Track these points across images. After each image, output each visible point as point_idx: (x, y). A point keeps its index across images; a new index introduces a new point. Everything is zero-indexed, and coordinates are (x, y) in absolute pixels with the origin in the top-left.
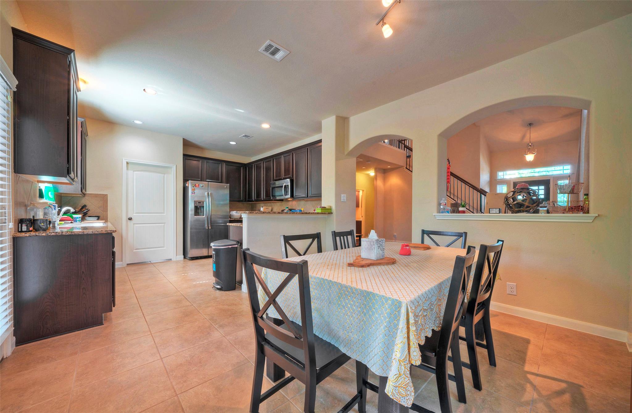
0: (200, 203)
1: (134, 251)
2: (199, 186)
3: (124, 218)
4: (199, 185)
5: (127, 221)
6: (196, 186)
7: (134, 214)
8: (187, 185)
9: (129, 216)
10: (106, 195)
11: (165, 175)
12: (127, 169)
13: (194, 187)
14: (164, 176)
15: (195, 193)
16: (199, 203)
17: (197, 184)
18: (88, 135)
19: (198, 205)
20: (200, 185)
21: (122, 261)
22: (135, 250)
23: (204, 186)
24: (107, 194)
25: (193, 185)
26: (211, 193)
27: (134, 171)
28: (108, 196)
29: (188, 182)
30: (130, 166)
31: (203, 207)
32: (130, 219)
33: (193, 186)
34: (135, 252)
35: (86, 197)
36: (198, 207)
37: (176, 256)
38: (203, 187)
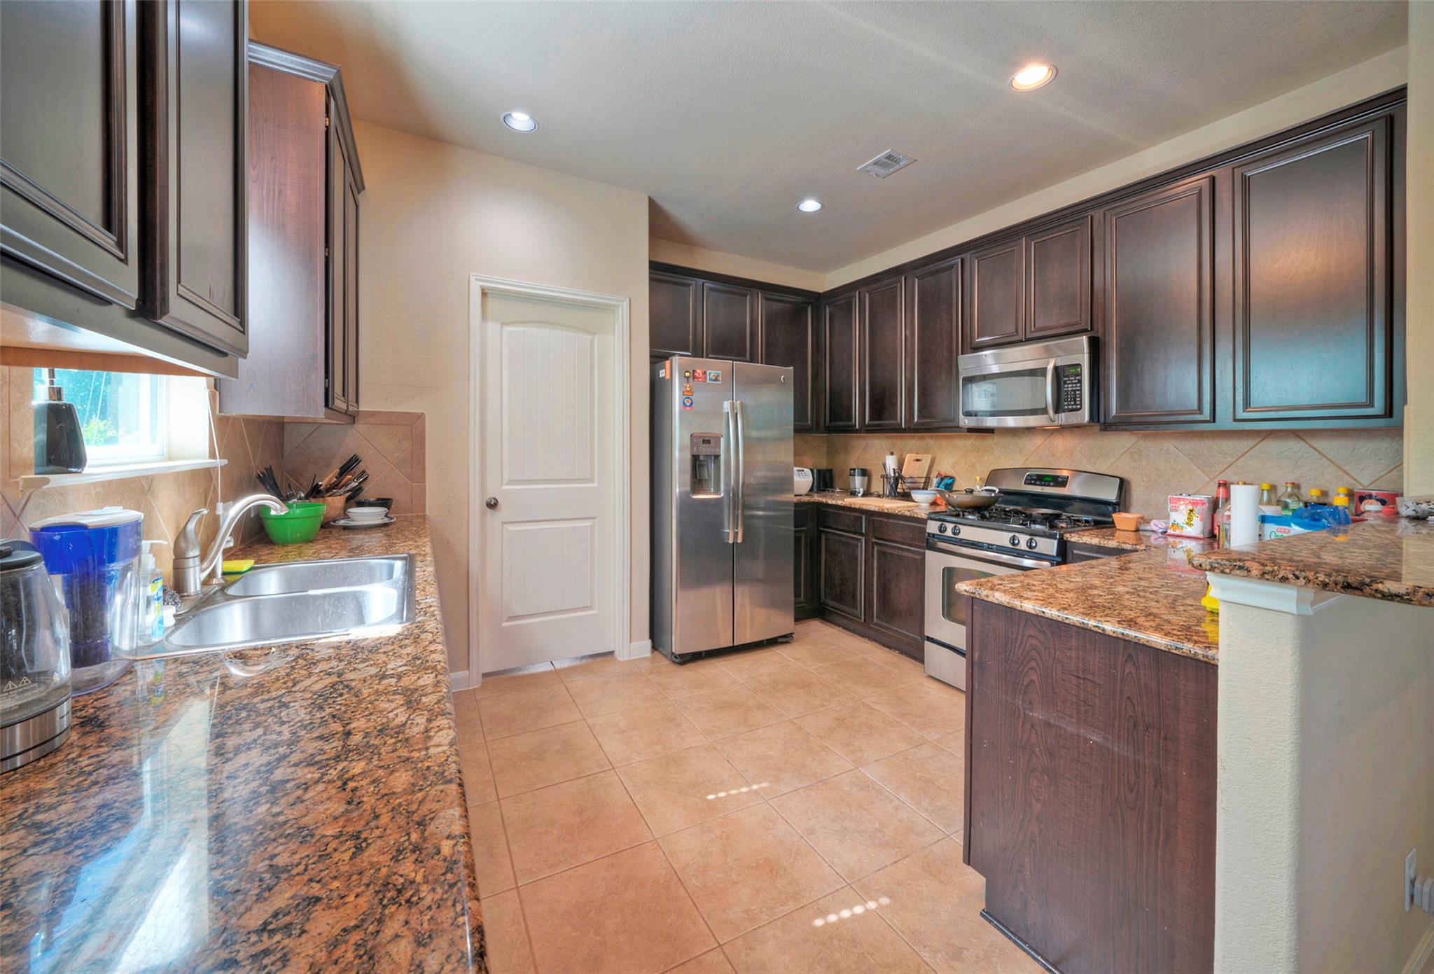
0: (709, 442)
1: (505, 624)
2: (706, 378)
3: (476, 503)
4: (705, 373)
5: (483, 514)
6: (697, 378)
7: (505, 487)
8: (662, 373)
9: (490, 495)
10: (420, 417)
11: (597, 336)
12: (484, 317)
13: (691, 379)
14: (592, 342)
15: (692, 404)
16: (704, 441)
17: (699, 371)
18: (364, 188)
19: (704, 450)
20: (708, 372)
21: (468, 668)
22: (506, 621)
23: (720, 378)
24: (423, 414)
25: (687, 374)
26: (741, 403)
27: (503, 324)
28: (427, 416)
29: (668, 363)
30: (491, 302)
31: (717, 457)
32: (492, 505)
33: (688, 378)
34: (507, 627)
35: (360, 427)
36: (702, 458)
37: (631, 642)
38: (716, 380)
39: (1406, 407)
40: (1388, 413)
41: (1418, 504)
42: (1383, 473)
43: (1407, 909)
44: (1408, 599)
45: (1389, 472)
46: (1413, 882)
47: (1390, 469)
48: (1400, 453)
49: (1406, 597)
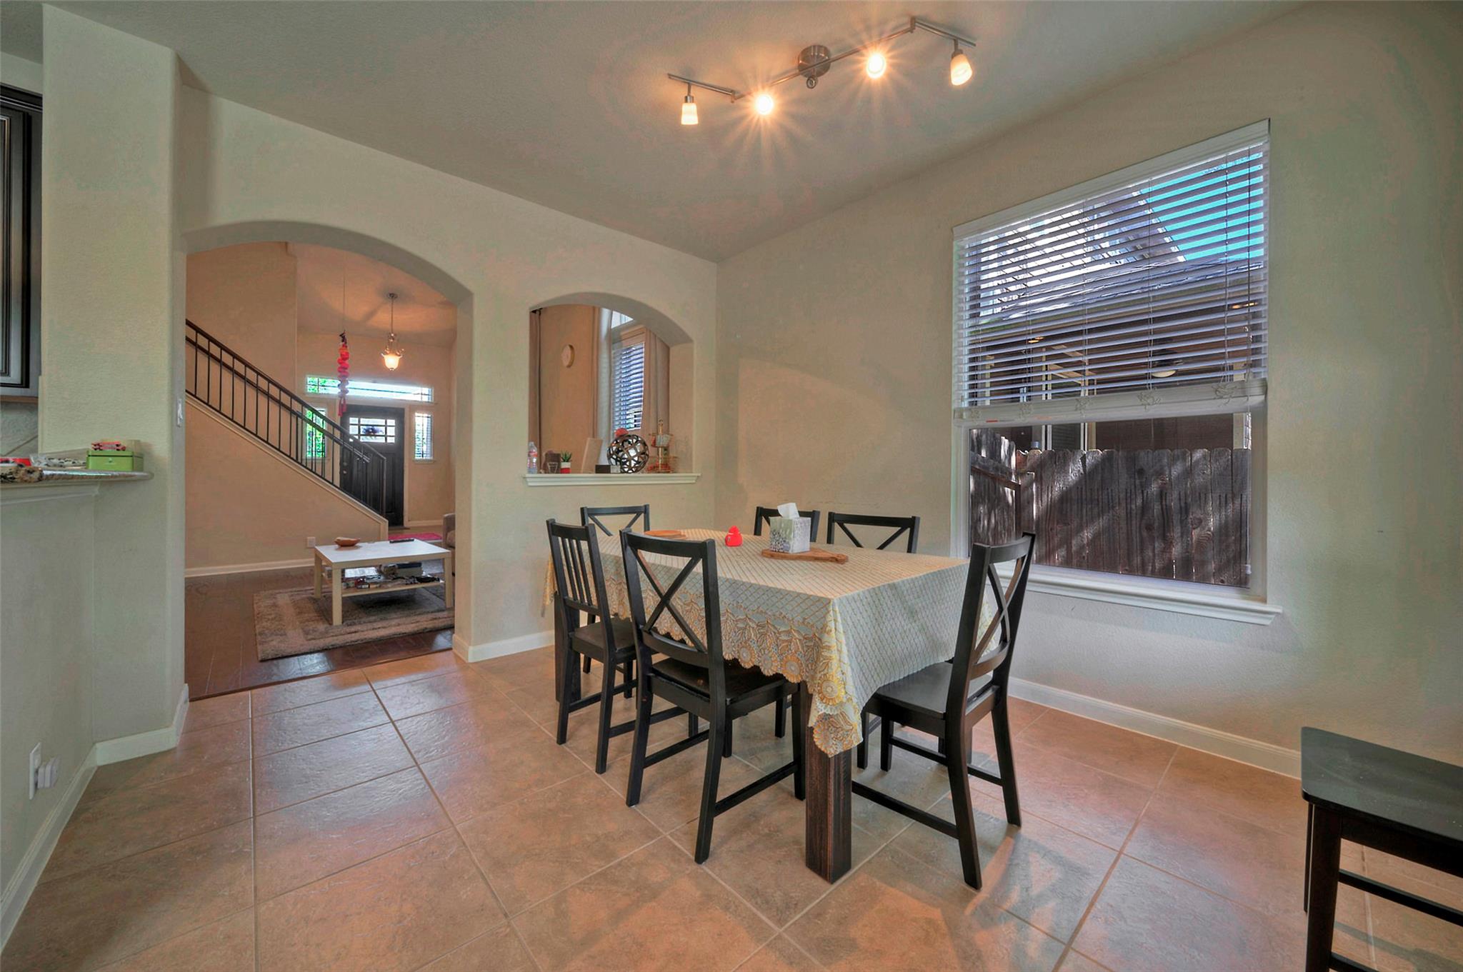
39: (40, 378)
40: (24, 382)
41: (49, 459)
42: (21, 443)
43: (31, 796)
44: (11, 478)
45: (28, 442)
46: (37, 772)
47: (28, 439)
48: (36, 423)
49: (9, 476)
